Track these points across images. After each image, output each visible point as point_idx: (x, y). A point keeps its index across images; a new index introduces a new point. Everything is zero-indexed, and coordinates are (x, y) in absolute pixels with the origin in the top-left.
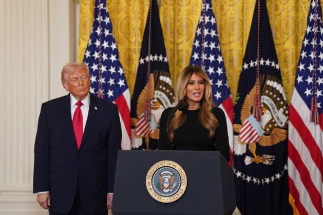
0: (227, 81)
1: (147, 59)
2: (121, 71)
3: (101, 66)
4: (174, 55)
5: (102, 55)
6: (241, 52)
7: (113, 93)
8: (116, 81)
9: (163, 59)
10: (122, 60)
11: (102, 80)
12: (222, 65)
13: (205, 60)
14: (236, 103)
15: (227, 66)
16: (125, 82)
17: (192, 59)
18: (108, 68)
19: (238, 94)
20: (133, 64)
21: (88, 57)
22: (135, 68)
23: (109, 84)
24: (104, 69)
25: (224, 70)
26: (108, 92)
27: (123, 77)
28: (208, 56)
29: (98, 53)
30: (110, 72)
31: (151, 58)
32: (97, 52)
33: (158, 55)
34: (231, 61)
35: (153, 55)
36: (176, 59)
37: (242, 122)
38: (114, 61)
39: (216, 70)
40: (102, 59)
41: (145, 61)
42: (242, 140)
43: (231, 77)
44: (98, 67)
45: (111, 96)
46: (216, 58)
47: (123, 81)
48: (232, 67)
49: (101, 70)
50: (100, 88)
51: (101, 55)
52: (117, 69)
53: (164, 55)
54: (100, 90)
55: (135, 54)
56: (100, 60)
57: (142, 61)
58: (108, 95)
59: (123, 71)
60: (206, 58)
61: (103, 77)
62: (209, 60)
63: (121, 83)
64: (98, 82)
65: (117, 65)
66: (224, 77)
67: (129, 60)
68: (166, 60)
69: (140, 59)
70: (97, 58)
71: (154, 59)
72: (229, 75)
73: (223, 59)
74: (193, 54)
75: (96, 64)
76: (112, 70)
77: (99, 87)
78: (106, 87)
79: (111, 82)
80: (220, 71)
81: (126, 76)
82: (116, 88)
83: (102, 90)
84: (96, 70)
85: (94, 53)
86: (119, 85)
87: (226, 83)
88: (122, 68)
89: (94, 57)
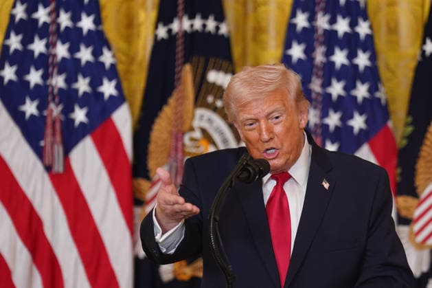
0: (379, 86)
1: (175, 26)
2: (107, 58)
3: (54, 45)
4: (245, 15)
5: (58, 16)
6: (418, 8)
7: (88, 115)
8: (95, 84)
9: (217, 28)
10: (111, 29)
11: (59, 81)
12: (368, 44)
13: (325, 31)
14: (405, 142)
15: (381, 44)
16: (118, 87)
17: (291, 27)
18: (73, 49)
19: (410, 119)
20: (138, 36)
21: (21, 20)
22: (144, 48)
23: (76, 91)
24: (62, 51)
25: (373, 58)
26: (72, 110)
27: (113, 73)
28: (333, 21)
29: (48, 10)
30: (79, 60)
31: (187, 24)
32: (45, 7)
33: (205, 17)
34: (393, 30)
35: (192, 17)
36: (251, 24)
37: (419, 190)
38: (90, 31)
39: (352, 56)
40: (59, 26)
41: (170, 31)
42: (420, 238)
43: (392, 72)
44: (47, 46)
45: (82, 124)
46: (353, 24)
47: (113, 83)
48: (394, 45)
49: (55, 56)
50: (53, 100)
51: (54, 15)
52: (97, 53)
53: (220, 18)
54: (52, 106)
55: (146, 11)
56: (53, 28)
57: (162, 32)
58: (73, 121)
59: (114, 56)
60: (326, 26)
61: (60, 73)
62: (336, 32)
63: (108, 89)
64: (47, 87)
65: (98, 40)
66: (372, 76)
67: (130, 25)
68: (224, 29)
69: (156, 28)
70: (45, 24)
71: (192, 26)
72: (388, 67)
73: (371, 27)
74: (293, 15)
75: (41, 38)
76: (85, 55)
77: (50, 98)
78: (69, 99)
79: (83, 85)
80: (362, 60)
81: (121, 68)
82: (94, 100)
83: (57, 105)
84: (41, 55)
85: (36, 10)
86: (102, 94)
87: (377, 89)
88: (110, 49)
89: (36, 21)
